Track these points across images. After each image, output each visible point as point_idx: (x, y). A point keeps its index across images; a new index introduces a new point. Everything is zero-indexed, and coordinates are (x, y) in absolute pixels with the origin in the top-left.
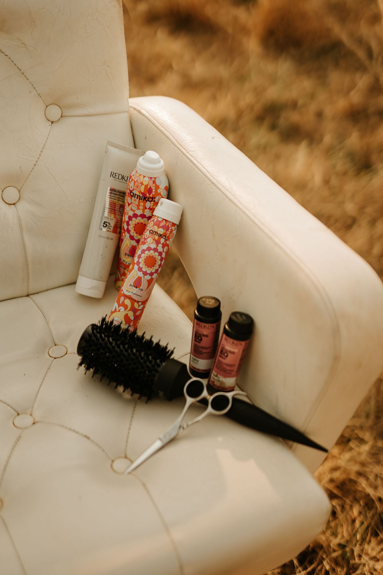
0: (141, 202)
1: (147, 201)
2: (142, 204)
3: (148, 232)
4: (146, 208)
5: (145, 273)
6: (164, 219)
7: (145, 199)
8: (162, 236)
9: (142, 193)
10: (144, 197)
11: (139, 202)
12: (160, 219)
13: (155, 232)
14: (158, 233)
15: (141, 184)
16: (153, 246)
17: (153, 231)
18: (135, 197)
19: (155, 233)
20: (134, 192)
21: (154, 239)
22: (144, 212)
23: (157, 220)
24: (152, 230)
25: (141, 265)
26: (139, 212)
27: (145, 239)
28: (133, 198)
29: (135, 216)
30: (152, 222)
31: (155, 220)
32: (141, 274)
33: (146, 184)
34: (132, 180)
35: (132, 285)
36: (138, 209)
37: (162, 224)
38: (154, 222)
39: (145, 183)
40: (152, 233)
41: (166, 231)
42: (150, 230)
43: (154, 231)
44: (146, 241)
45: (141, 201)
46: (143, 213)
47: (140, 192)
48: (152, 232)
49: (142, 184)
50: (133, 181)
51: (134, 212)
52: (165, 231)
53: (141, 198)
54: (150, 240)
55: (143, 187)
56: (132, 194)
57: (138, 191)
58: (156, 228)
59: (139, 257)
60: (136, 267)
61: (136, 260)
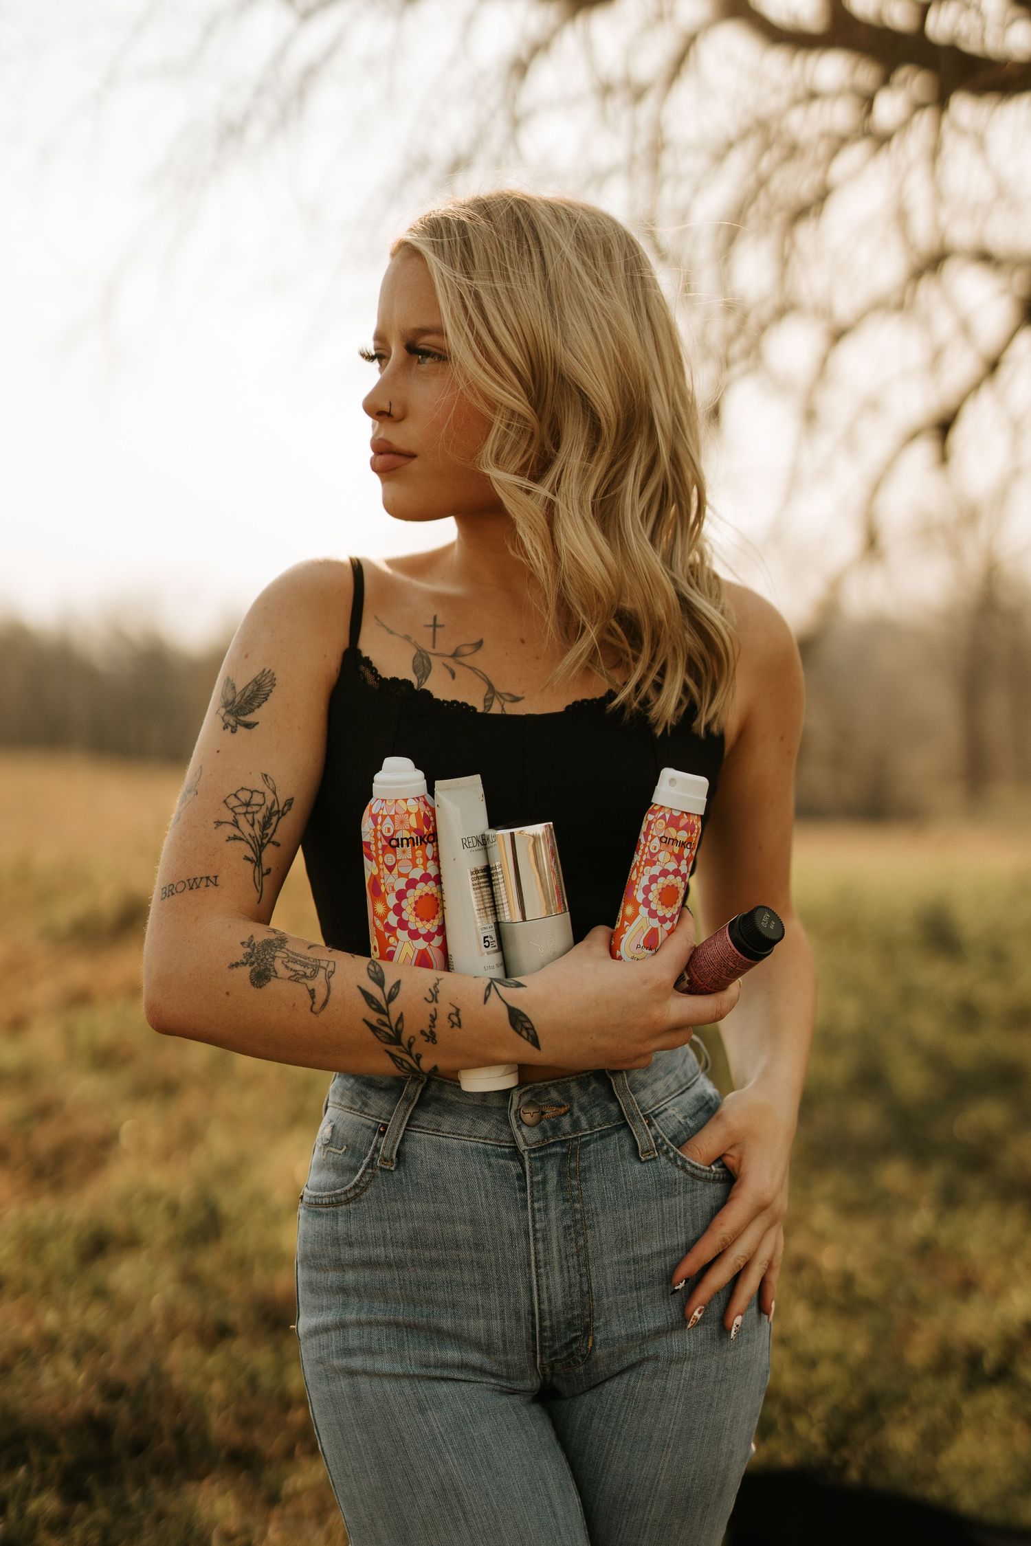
0: (418, 849)
1: (426, 844)
2: (419, 853)
3: (656, 840)
4: (428, 859)
5: (663, 920)
6: (683, 812)
7: (422, 840)
8: (685, 845)
9: (416, 831)
10: (420, 837)
11: (413, 852)
12: (676, 814)
13: (672, 839)
14: (677, 841)
15: (407, 815)
16: (672, 866)
17: (667, 838)
18: (402, 846)
19: (671, 841)
20: (398, 836)
21: (672, 854)
22: (425, 869)
23: (671, 815)
24: (664, 837)
25: (653, 906)
26: (417, 874)
27: (653, 855)
28: (399, 850)
29: (412, 884)
30: (662, 821)
31: (668, 816)
32: (655, 923)
33: (416, 810)
34: (384, 817)
35: (642, 945)
36: (415, 866)
37: (682, 823)
38: (665, 820)
39: (414, 810)
40: (665, 842)
41: (691, 834)
42: (660, 836)
43: (670, 839)
44: (655, 859)
45: (416, 847)
46: (426, 871)
47: (411, 830)
48: (665, 840)
49: (408, 813)
50: (388, 818)
51: (408, 878)
52: (689, 834)
53: (415, 841)
54: (663, 856)
55: (413, 817)
56: (394, 843)
57: (407, 830)
58: (672, 832)
59: (647, 890)
60: (643, 911)
61: (640, 896)
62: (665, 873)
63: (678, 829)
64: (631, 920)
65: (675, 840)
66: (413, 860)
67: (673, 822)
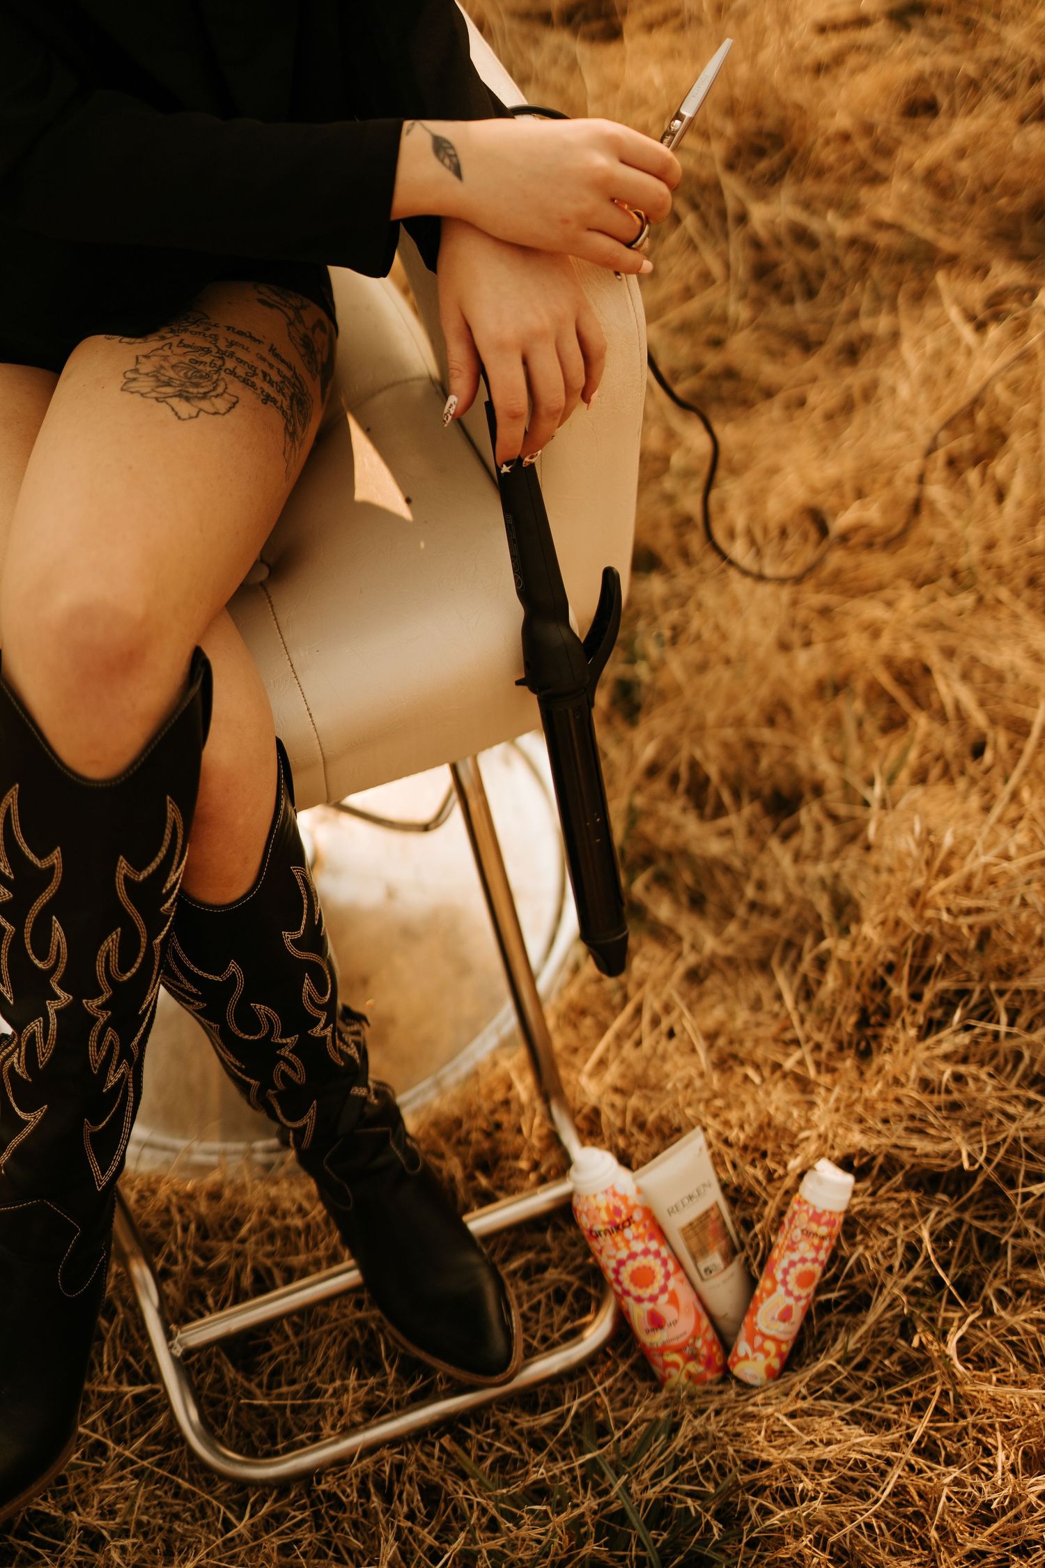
1: (623, 1230)
6: (826, 1210)
7: (617, 1228)
9: (611, 1223)
12: (819, 1210)
14: (818, 1234)
15: (598, 1211)
17: (808, 1231)
19: (812, 1234)
23: (815, 1211)
30: (805, 1213)
31: (811, 1210)
33: (606, 1205)
38: (808, 1213)
39: (603, 1205)
41: (832, 1229)
43: (811, 1232)
44: (795, 1247)
48: (807, 1233)
52: (830, 1229)
54: (804, 1246)
58: (814, 1227)
59: (786, 1272)
60: (781, 1289)
61: (779, 1276)
62: (803, 1260)
63: (819, 1224)
64: (771, 1292)
65: (815, 1235)
66: (615, 1245)
67: (816, 1217)
